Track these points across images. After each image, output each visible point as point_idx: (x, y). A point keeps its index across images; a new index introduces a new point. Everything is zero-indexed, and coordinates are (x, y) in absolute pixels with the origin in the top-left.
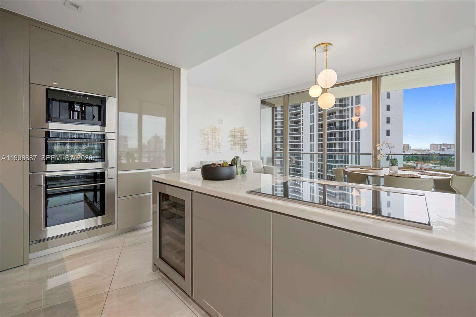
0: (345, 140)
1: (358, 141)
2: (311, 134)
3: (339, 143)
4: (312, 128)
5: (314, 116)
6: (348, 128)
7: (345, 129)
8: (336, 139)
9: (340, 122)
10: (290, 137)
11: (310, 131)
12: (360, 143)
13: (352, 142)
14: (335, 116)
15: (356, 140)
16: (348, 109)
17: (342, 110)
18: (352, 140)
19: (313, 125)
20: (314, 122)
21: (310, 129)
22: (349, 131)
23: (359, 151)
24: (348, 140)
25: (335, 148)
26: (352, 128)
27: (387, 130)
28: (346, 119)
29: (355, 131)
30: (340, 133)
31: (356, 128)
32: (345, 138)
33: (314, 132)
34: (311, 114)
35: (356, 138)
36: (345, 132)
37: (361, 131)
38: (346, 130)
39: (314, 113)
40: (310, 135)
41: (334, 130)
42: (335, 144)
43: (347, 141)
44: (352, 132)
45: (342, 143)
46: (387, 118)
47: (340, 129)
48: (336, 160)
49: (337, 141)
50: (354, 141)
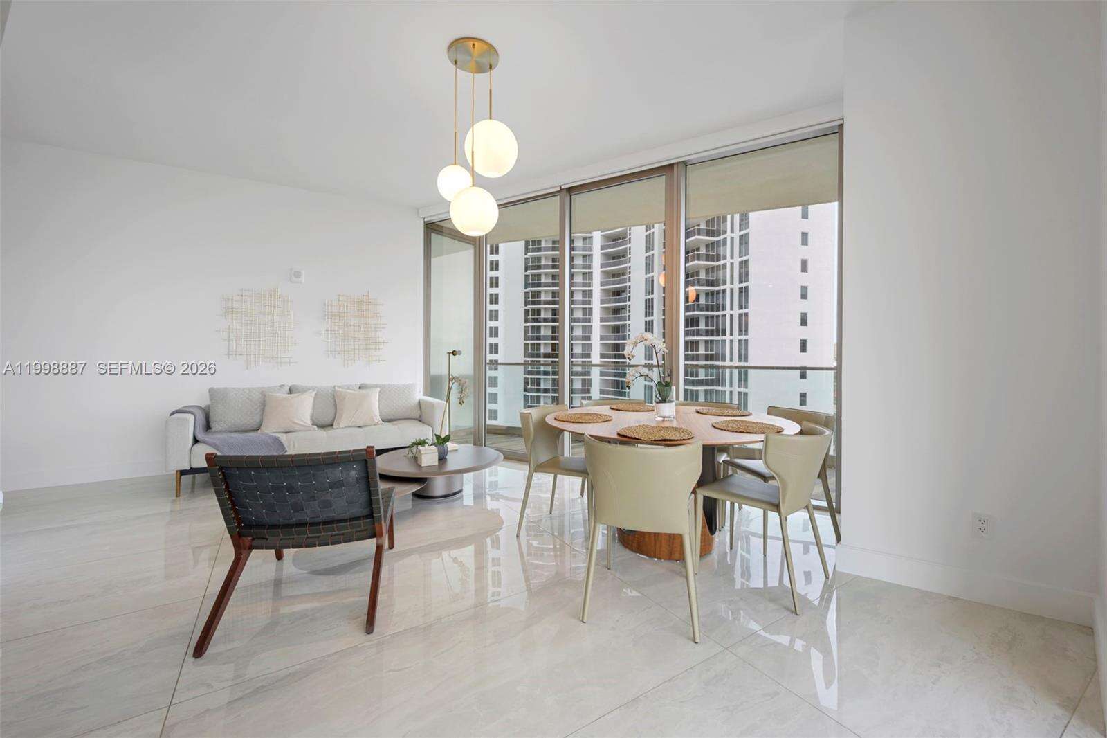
0: (718, 335)
1: (743, 337)
2: (648, 319)
3: (706, 342)
4: (649, 306)
5: (653, 281)
6: (724, 309)
7: (718, 310)
8: (700, 333)
9: (707, 294)
10: (604, 325)
11: (646, 312)
12: (747, 340)
13: (731, 338)
14: (698, 279)
15: (739, 335)
16: (724, 266)
17: (712, 268)
18: (731, 334)
19: (652, 299)
20: (653, 294)
21: (646, 309)
22: (725, 315)
23: (746, 360)
24: (724, 334)
25: (698, 351)
26: (732, 309)
27: (802, 313)
28: (721, 288)
29: (738, 316)
30: (707, 318)
31: (741, 308)
32: (718, 330)
33: (652, 315)
34: (648, 275)
35: (740, 330)
36: (718, 316)
37: (749, 315)
38: (721, 313)
39: (653, 272)
40: (646, 322)
41: (696, 313)
42: (697, 342)
43: (722, 335)
44: (731, 315)
45: (712, 341)
46: (802, 287)
47: (707, 310)
48: (699, 378)
49: (701, 335)
50: (736, 337)
